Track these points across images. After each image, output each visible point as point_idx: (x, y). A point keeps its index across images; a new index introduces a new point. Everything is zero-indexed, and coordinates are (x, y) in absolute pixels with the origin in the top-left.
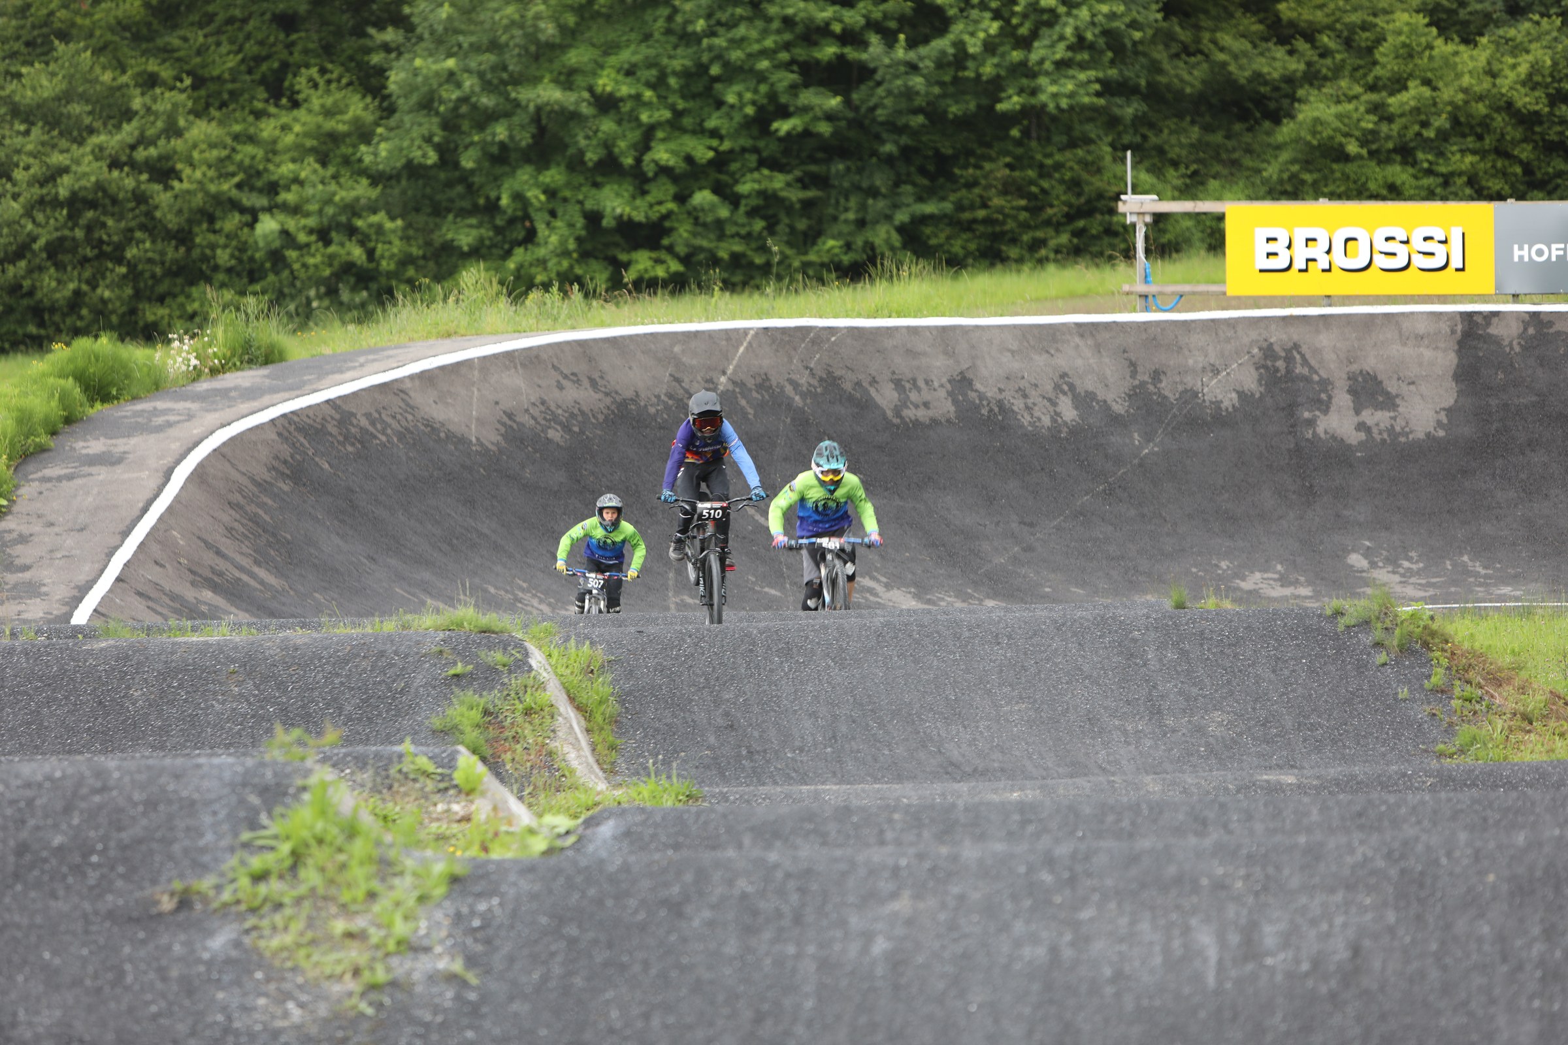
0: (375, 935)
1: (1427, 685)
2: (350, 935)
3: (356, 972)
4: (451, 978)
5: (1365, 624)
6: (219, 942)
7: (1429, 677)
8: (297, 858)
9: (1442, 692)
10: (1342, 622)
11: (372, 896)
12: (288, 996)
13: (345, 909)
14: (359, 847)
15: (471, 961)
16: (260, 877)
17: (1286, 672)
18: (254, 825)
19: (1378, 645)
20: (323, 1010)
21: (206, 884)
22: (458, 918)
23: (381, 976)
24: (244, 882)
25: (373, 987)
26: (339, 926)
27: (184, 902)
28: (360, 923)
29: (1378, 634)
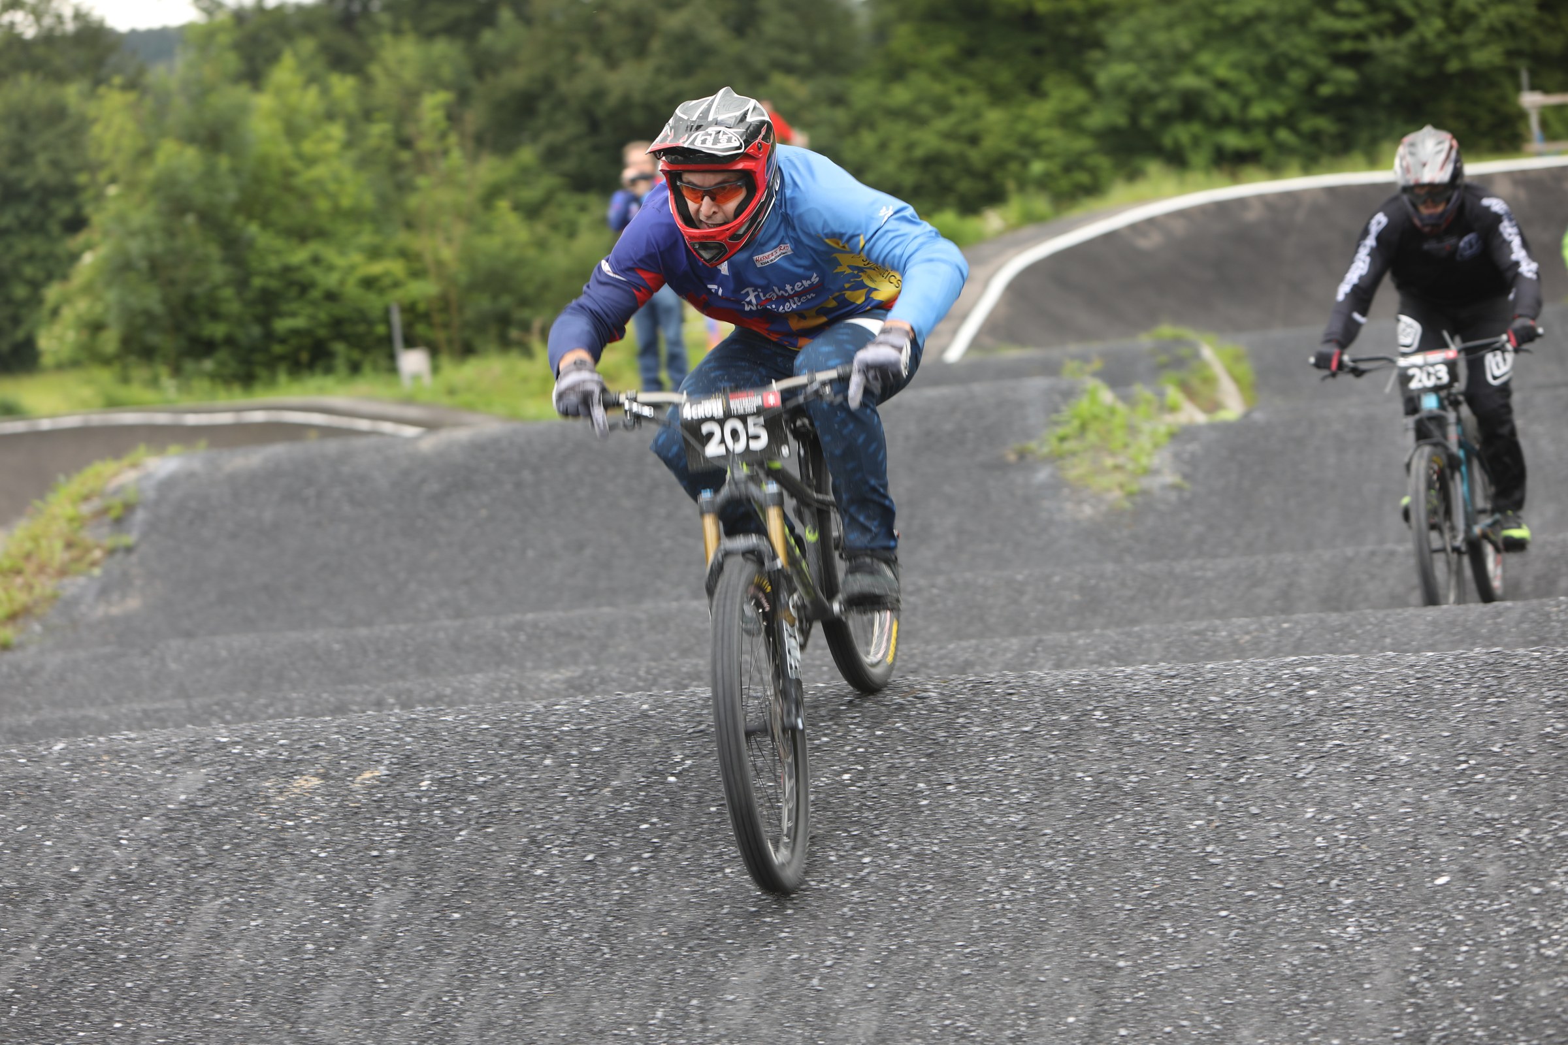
0: (1130, 466)
2: (1118, 468)
3: (1121, 486)
4: (1174, 487)
6: (1042, 475)
8: (1083, 428)
11: (1126, 446)
12: (1080, 502)
13: (1113, 454)
14: (1118, 420)
15: (1186, 477)
16: (1062, 439)
18: (1057, 411)
20: (1103, 508)
21: (1033, 445)
22: (1177, 456)
23: (1135, 487)
24: (1054, 442)
25: (1130, 495)
26: (1109, 462)
27: (1022, 455)
28: (1120, 460)
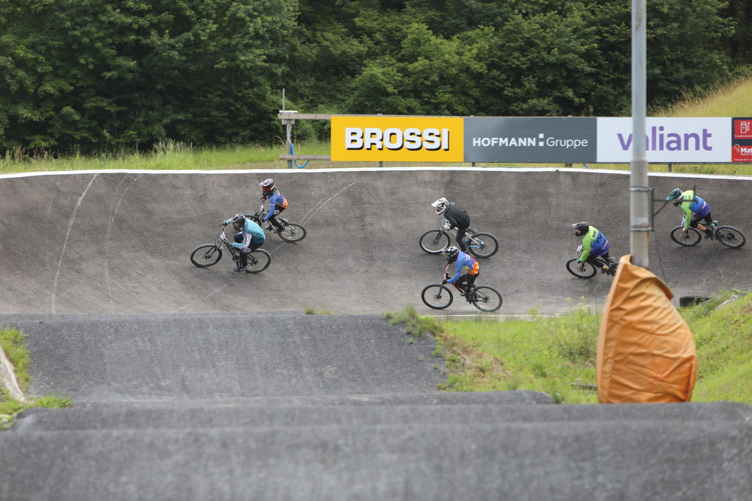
1: (433, 353)
5: (403, 323)
7: (434, 349)
9: (440, 357)
10: (391, 322)
17: (363, 347)
19: (409, 333)
29: (409, 328)
